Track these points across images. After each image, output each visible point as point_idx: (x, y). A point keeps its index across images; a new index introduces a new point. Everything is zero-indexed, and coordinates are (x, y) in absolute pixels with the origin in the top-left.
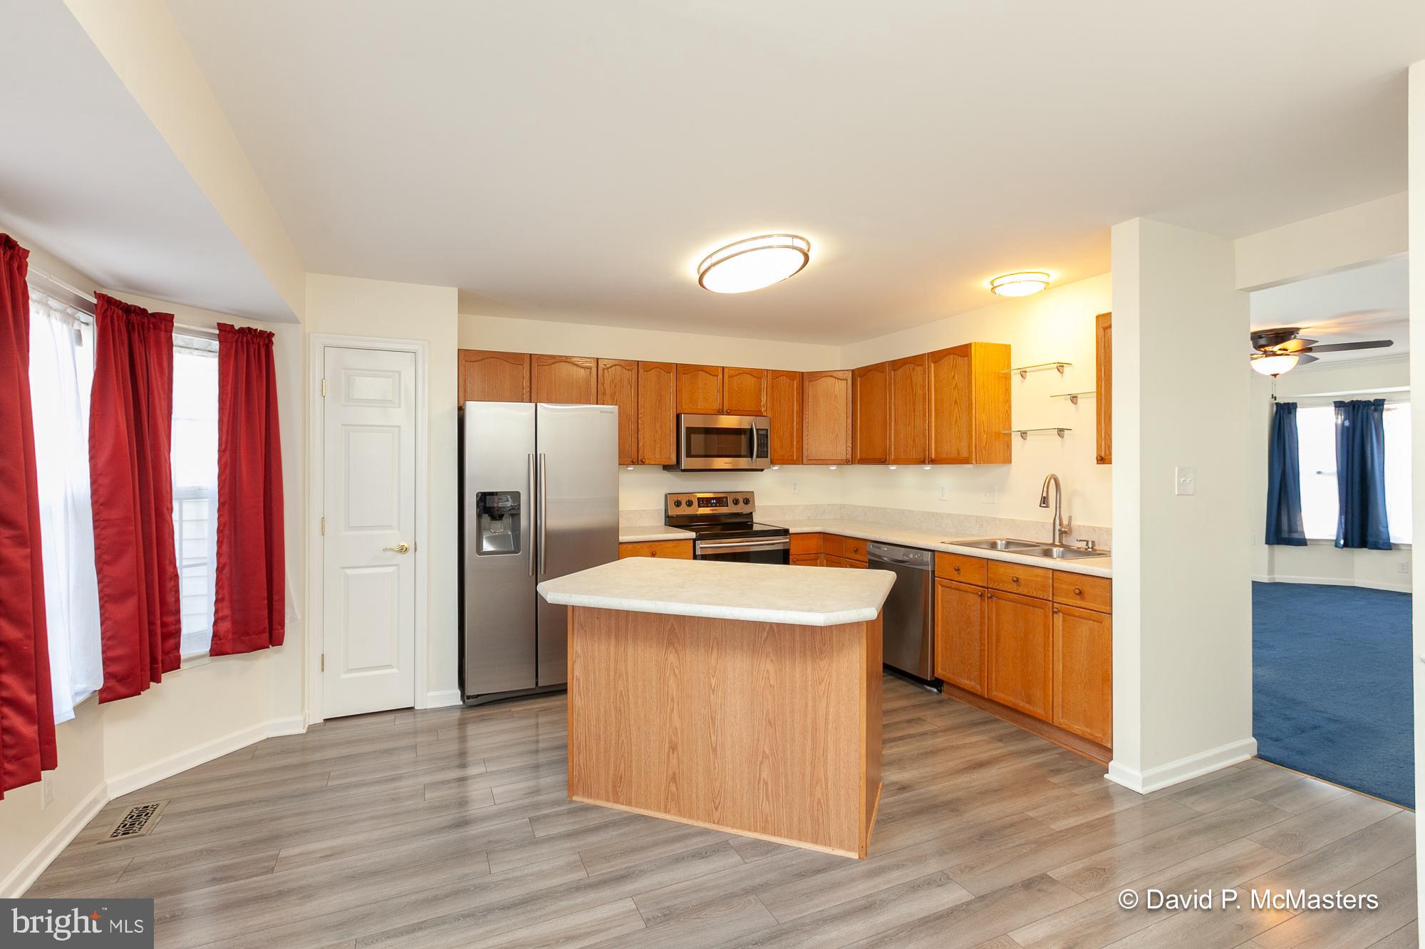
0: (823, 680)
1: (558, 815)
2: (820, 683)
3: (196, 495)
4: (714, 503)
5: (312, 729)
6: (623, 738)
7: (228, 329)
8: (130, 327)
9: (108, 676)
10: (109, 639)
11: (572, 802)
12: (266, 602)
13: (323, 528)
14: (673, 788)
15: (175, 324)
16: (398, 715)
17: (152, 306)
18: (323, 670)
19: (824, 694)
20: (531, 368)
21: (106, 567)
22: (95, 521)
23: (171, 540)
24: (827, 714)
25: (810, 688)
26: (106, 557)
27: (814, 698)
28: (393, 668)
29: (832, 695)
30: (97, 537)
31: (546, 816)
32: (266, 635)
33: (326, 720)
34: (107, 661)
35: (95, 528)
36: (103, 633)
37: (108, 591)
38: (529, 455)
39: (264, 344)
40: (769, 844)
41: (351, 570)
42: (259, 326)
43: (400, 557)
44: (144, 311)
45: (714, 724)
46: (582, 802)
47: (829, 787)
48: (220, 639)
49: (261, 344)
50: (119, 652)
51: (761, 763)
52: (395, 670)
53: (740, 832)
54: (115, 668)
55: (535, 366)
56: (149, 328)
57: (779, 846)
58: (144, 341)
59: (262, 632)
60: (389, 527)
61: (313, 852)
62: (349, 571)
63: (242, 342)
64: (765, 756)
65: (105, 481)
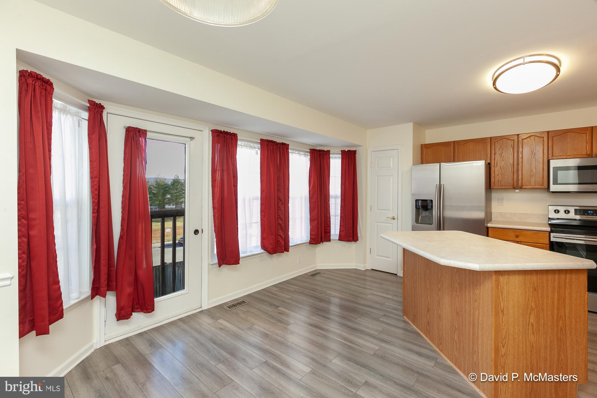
0: (477, 301)
1: (393, 318)
2: (476, 302)
3: (336, 197)
4: (590, 213)
5: (367, 270)
6: (416, 299)
7: (344, 151)
8: (320, 155)
9: (311, 238)
10: (312, 229)
11: (403, 318)
12: (352, 228)
13: (371, 208)
14: (428, 327)
15: (330, 153)
16: (390, 274)
17: (326, 149)
18: (370, 253)
19: (477, 308)
20: (454, 147)
21: (311, 212)
24: (478, 319)
25: (472, 302)
27: (473, 308)
28: (390, 258)
29: (480, 309)
30: (310, 205)
31: (390, 317)
32: (352, 238)
33: (372, 269)
34: (311, 235)
35: (310, 203)
36: (310, 228)
37: (312, 218)
38: (436, 185)
39: (353, 154)
41: (379, 223)
42: (352, 149)
43: (393, 220)
44: (324, 151)
45: (440, 305)
46: (405, 319)
47: (479, 358)
48: (341, 236)
49: (352, 154)
51: (455, 331)
52: (391, 260)
53: (447, 359)
55: (456, 146)
56: (324, 154)
58: (323, 159)
59: (351, 237)
60: (390, 210)
61: (332, 294)
63: (347, 154)
64: (456, 329)
65: (312, 192)
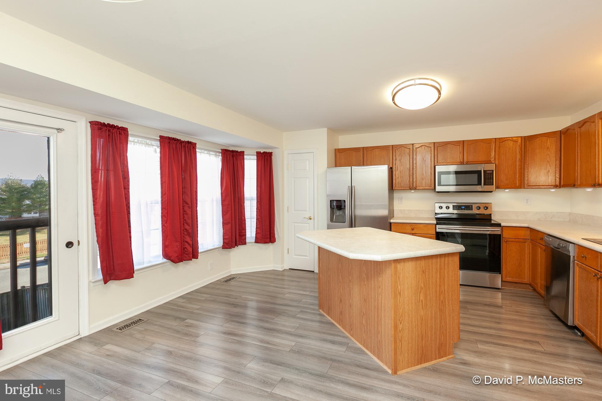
0: (380, 287)
3: (251, 199)
4: (463, 208)
5: (284, 270)
6: (330, 293)
7: (259, 153)
8: (233, 156)
9: (224, 243)
10: (225, 233)
11: (319, 311)
12: (269, 230)
13: (288, 210)
14: (341, 316)
15: (245, 154)
16: (307, 272)
17: (239, 150)
18: (288, 253)
19: (380, 293)
20: (363, 153)
21: (224, 216)
22: (222, 205)
23: (244, 211)
24: (381, 302)
25: (376, 289)
26: (224, 213)
27: (377, 294)
29: (383, 294)
30: (222, 208)
31: (307, 312)
33: (290, 269)
34: (224, 239)
36: (223, 232)
37: (224, 222)
38: (348, 186)
40: (364, 351)
41: (297, 224)
42: (268, 151)
43: (309, 220)
44: (237, 151)
45: (350, 295)
46: (321, 312)
47: (382, 336)
48: (257, 239)
49: (268, 155)
50: (226, 237)
52: (308, 258)
53: (357, 342)
54: (226, 241)
55: (365, 152)
56: (238, 155)
57: (366, 354)
58: (237, 160)
59: (268, 238)
60: (306, 211)
62: (295, 224)
63: (263, 156)
64: (364, 314)
65: (224, 195)
